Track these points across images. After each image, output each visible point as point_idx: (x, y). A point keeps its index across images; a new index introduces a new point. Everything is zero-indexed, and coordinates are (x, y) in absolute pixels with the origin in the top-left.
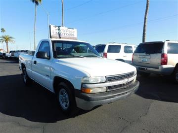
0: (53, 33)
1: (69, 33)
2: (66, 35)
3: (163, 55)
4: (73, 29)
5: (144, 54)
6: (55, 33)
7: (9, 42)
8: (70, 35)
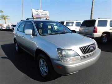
0: (34, 14)
1: (44, 14)
2: (42, 15)
3: (95, 28)
4: (47, 11)
5: (85, 27)
6: (35, 14)
7: (6, 20)
8: (45, 15)
